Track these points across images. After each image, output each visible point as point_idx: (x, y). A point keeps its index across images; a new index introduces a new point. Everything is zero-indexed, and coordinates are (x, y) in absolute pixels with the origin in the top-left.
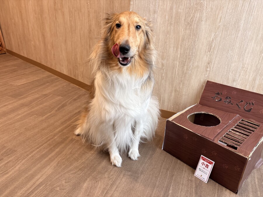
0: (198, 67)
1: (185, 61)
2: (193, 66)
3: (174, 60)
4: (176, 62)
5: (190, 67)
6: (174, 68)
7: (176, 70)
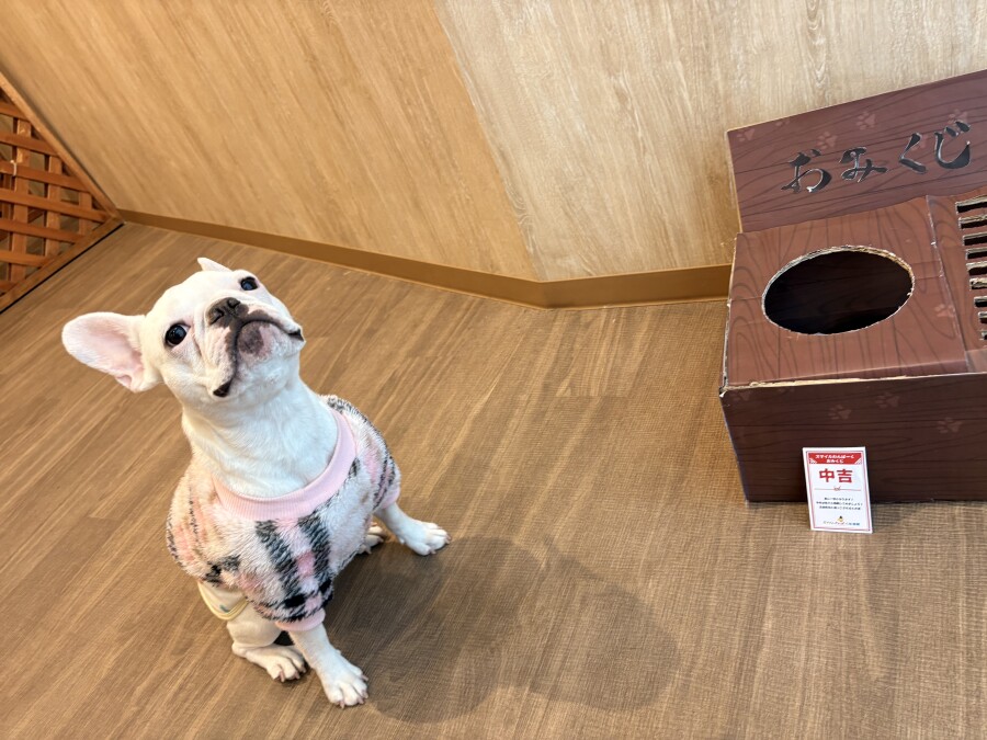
0: (769, 48)
1: (707, 47)
2: (746, 52)
3: (659, 61)
4: (668, 65)
5: (735, 62)
6: (669, 92)
7: (681, 98)
